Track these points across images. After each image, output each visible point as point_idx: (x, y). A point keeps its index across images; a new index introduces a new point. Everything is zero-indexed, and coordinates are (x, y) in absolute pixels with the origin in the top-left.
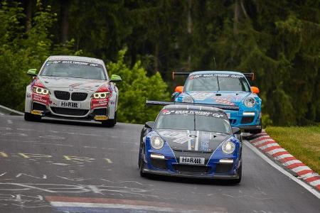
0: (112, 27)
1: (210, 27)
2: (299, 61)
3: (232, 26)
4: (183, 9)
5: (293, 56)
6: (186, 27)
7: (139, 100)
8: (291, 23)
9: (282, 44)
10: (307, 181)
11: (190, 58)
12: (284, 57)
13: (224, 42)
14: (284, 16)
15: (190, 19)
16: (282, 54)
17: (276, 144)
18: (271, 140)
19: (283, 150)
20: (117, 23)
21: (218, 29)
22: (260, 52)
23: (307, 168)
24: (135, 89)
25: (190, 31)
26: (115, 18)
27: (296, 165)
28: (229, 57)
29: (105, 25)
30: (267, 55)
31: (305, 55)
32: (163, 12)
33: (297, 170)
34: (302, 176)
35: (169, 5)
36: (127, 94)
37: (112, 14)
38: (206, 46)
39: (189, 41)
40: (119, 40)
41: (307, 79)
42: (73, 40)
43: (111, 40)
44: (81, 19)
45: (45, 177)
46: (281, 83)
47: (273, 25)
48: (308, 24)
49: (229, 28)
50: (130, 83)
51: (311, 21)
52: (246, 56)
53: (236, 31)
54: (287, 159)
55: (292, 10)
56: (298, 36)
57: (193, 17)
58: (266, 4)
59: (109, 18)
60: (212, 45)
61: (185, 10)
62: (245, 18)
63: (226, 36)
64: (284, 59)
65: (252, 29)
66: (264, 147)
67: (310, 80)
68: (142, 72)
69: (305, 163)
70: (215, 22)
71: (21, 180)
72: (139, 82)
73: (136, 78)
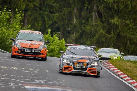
0: (44, 21)
1: (83, 21)
2: (119, 36)
3: (92, 21)
4: (72, 14)
5: (116, 34)
6: (73, 21)
7: (55, 50)
8: (115, 20)
9: (112, 29)
10: (126, 81)
11: (75, 33)
12: (113, 34)
13: (89, 27)
14: (113, 18)
15: (75, 18)
16: (112, 32)
17: (113, 66)
18: (111, 64)
19: (116, 68)
20: (46, 19)
21: (86, 22)
22: (103, 32)
23: (126, 75)
24: (54, 45)
25: (75, 22)
26: (46, 17)
27: (122, 74)
28: (91, 33)
29: (41, 20)
30: (106, 33)
31: (121, 33)
32: (64, 15)
33: (122, 76)
34: (124, 79)
35: (67, 13)
36: (51, 47)
37: (45, 16)
38: (81, 29)
39: (75, 27)
40: (47, 26)
41: (122, 43)
43: (44, 26)
44: (32, 18)
46: (112, 44)
47: (109, 21)
48: (123, 21)
50: (52, 43)
51: (124, 19)
52: (98, 33)
53: (94, 23)
54: (118, 72)
55: (116, 15)
56: (118, 25)
57: (76, 18)
58: (106, 13)
59: (43, 18)
60: (84, 28)
62: (97, 18)
63: (90, 25)
64: (113, 35)
65: (100, 23)
66: (108, 67)
68: (57, 38)
69: (125, 73)
70: (85, 20)
71: (13, 77)
72: (56, 42)
73: (54, 41)
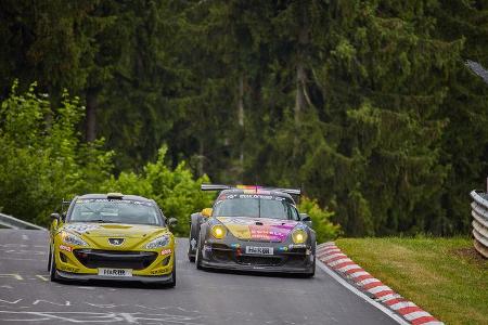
0: (149, 122)
1: (266, 118)
2: (376, 158)
3: (292, 116)
4: (232, 98)
5: (369, 153)
6: (237, 119)
7: (182, 209)
8: (364, 112)
9: (356, 138)
10: (387, 305)
11: (242, 156)
12: (359, 152)
13: (285, 136)
14: (356, 104)
15: (241, 110)
16: (357, 149)
17: (349, 260)
18: (342, 254)
19: (357, 267)
20: (154, 115)
21: (276, 120)
22: (329, 149)
23: (387, 288)
24: (178, 196)
25: (241, 123)
26: (152, 110)
27: (373, 285)
28: (290, 154)
29: (140, 119)
30: (338, 152)
31: (384, 152)
32: (209, 101)
33: (373, 291)
34: (381, 298)
35: (215, 93)
36: (168, 202)
37: (149, 106)
38: (262, 142)
39: (242, 136)
40: (157, 137)
41: (387, 179)
42: (103, 139)
43: (147, 137)
44: (110, 112)
45: (68, 304)
46: (359, 184)
47: (344, 115)
48: (386, 114)
49: (289, 119)
50: (172, 187)
51: (388, 108)
52: (312, 153)
53: (298, 122)
54: (363, 278)
55: (367, 96)
56: (375, 127)
57: (245, 107)
58: (335, 90)
59: (145, 110)
60: (269, 140)
61: (236, 98)
62: (308, 106)
63: (287, 128)
64: (358, 155)
65: (318, 120)
66: (334, 264)
67: (390, 180)
68: (186, 174)
69: (384, 282)
70: (272, 112)
71: (40, 308)
72: (182, 187)
73: (178, 182)
